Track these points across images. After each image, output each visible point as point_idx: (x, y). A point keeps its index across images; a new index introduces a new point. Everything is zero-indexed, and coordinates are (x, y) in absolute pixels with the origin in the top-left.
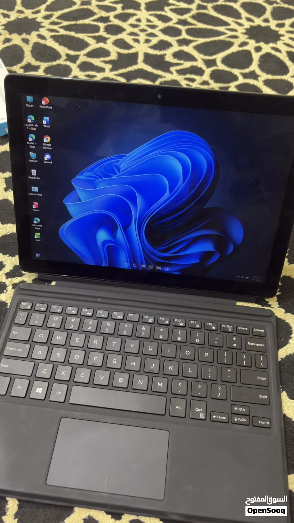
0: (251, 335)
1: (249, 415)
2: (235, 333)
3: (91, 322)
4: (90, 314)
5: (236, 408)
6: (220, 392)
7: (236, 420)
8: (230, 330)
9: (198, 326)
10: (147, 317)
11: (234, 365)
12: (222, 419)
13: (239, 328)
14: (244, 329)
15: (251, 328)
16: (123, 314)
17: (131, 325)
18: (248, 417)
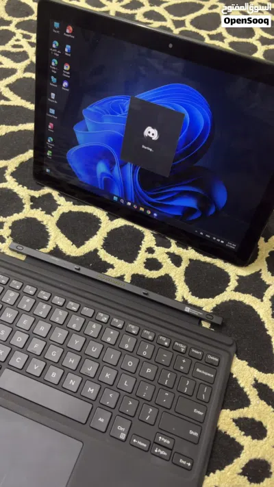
0: (203, 361)
1: (171, 450)
2: (187, 355)
3: (45, 306)
4: (46, 298)
5: (160, 438)
6: (149, 415)
7: (156, 451)
8: (183, 350)
9: (150, 338)
10: (102, 315)
11: (174, 390)
12: (142, 446)
13: (193, 350)
14: (197, 352)
15: (205, 353)
16: (78, 305)
17: (83, 320)
18: (170, 451)
